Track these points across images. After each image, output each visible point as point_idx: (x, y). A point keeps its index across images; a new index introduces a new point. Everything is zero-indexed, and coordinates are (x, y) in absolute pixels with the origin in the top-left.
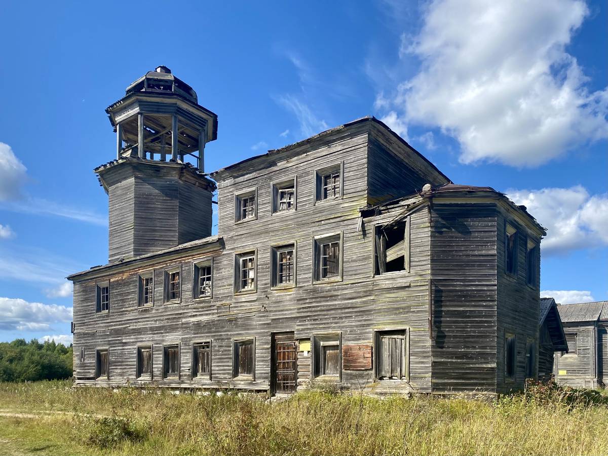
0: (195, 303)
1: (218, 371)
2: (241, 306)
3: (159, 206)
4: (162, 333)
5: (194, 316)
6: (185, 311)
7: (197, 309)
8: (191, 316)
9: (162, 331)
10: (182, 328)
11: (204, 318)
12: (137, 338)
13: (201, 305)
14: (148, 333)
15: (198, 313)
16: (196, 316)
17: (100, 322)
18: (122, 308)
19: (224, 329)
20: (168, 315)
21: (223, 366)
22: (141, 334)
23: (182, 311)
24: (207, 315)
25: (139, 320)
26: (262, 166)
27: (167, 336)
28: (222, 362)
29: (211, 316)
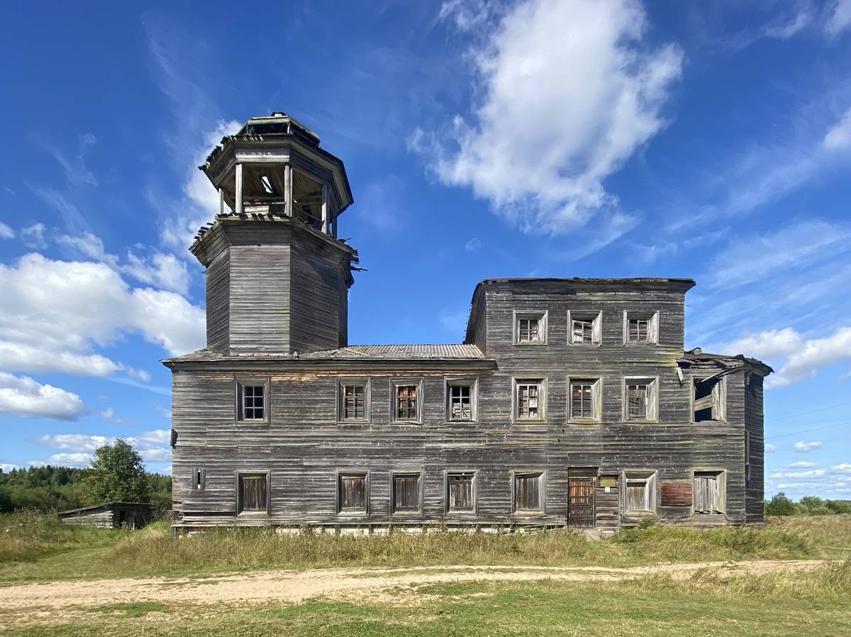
0: (449, 427)
1: (487, 505)
2: (523, 437)
3: (318, 293)
4: (388, 458)
5: (446, 442)
6: (431, 434)
7: (453, 433)
8: (441, 442)
9: (388, 456)
10: (426, 454)
11: (465, 445)
12: (335, 462)
13: (460, 430)
14: (360, 456)
15: (454, 439)
16: (451, 441)
17: (247, 434)
18: (302, 420)
19: (497, 460)
20: (399, 436)
21: (497, 500)
22: (344, 457)
23: (424, 434)
24: (468, 442)
25: (340, 439)
26: (557, 291)
27: (398, 462)
28: (494, 496)
29: (476, 444)
